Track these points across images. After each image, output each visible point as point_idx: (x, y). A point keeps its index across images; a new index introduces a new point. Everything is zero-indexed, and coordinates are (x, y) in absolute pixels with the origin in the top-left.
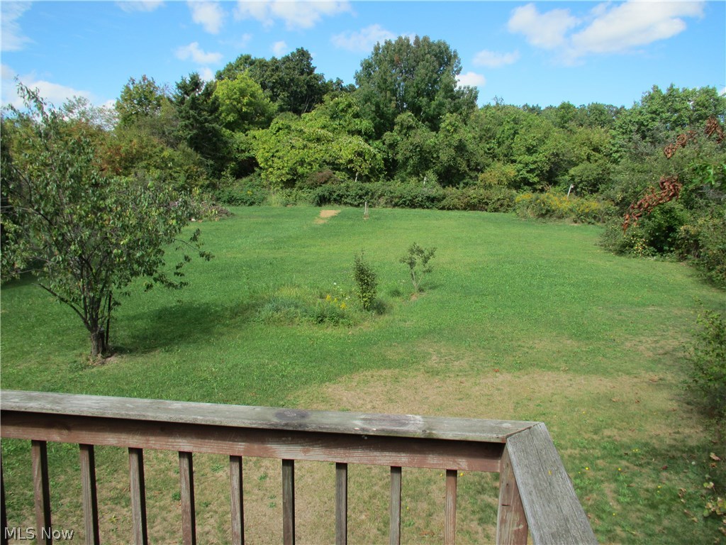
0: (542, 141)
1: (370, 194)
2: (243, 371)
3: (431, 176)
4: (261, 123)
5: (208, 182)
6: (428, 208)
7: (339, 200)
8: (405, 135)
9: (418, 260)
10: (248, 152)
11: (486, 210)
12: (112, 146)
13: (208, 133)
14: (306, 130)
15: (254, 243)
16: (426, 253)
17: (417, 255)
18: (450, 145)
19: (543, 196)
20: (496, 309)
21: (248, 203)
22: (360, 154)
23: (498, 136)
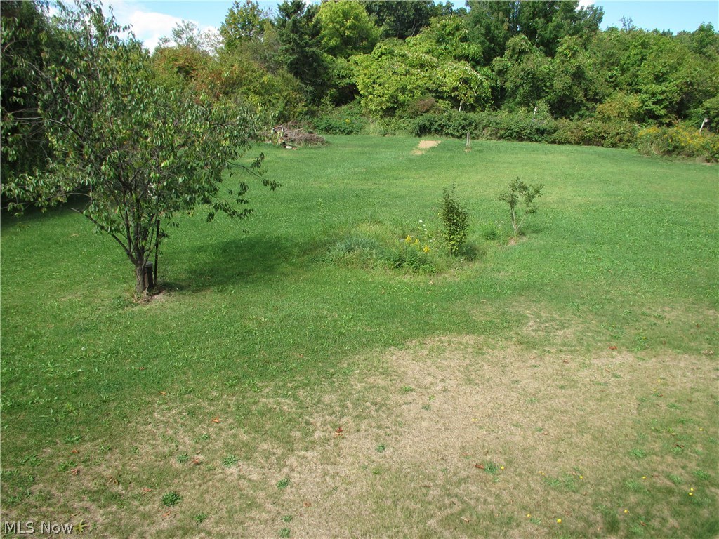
0: (674, 68)
1: (474, 124)
2: (296, 323)
3: (542, 106)
4: (364, 48)
5: (306, 109)
6: (536, 141)
7: (440, 130)
8: (517, 60)
9: (521, 198)
10: (349, 78)
11: (603, 146)
12: (213, 70)
13: (308, 58)
14: (409, 55)
15: (344, 172)
16: (531, 190)
17: (520, 192)
18: (565, 72)
19: (671, 131)
20: (613, 262)
21: (346, 131)
22: (465, 81)
23: (622, 62)
